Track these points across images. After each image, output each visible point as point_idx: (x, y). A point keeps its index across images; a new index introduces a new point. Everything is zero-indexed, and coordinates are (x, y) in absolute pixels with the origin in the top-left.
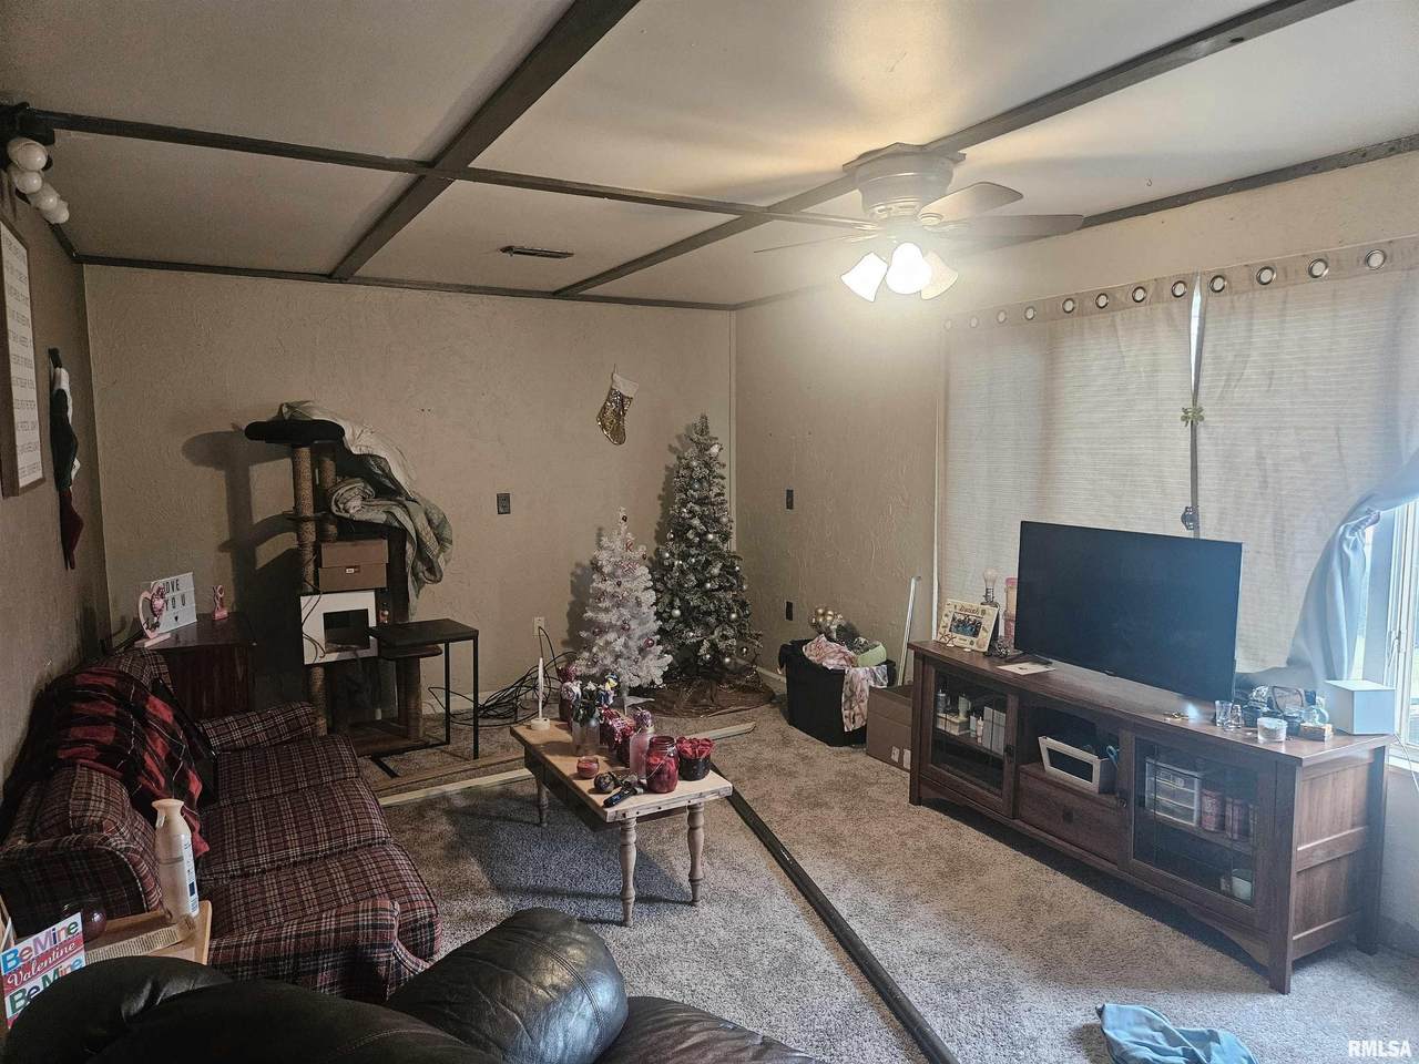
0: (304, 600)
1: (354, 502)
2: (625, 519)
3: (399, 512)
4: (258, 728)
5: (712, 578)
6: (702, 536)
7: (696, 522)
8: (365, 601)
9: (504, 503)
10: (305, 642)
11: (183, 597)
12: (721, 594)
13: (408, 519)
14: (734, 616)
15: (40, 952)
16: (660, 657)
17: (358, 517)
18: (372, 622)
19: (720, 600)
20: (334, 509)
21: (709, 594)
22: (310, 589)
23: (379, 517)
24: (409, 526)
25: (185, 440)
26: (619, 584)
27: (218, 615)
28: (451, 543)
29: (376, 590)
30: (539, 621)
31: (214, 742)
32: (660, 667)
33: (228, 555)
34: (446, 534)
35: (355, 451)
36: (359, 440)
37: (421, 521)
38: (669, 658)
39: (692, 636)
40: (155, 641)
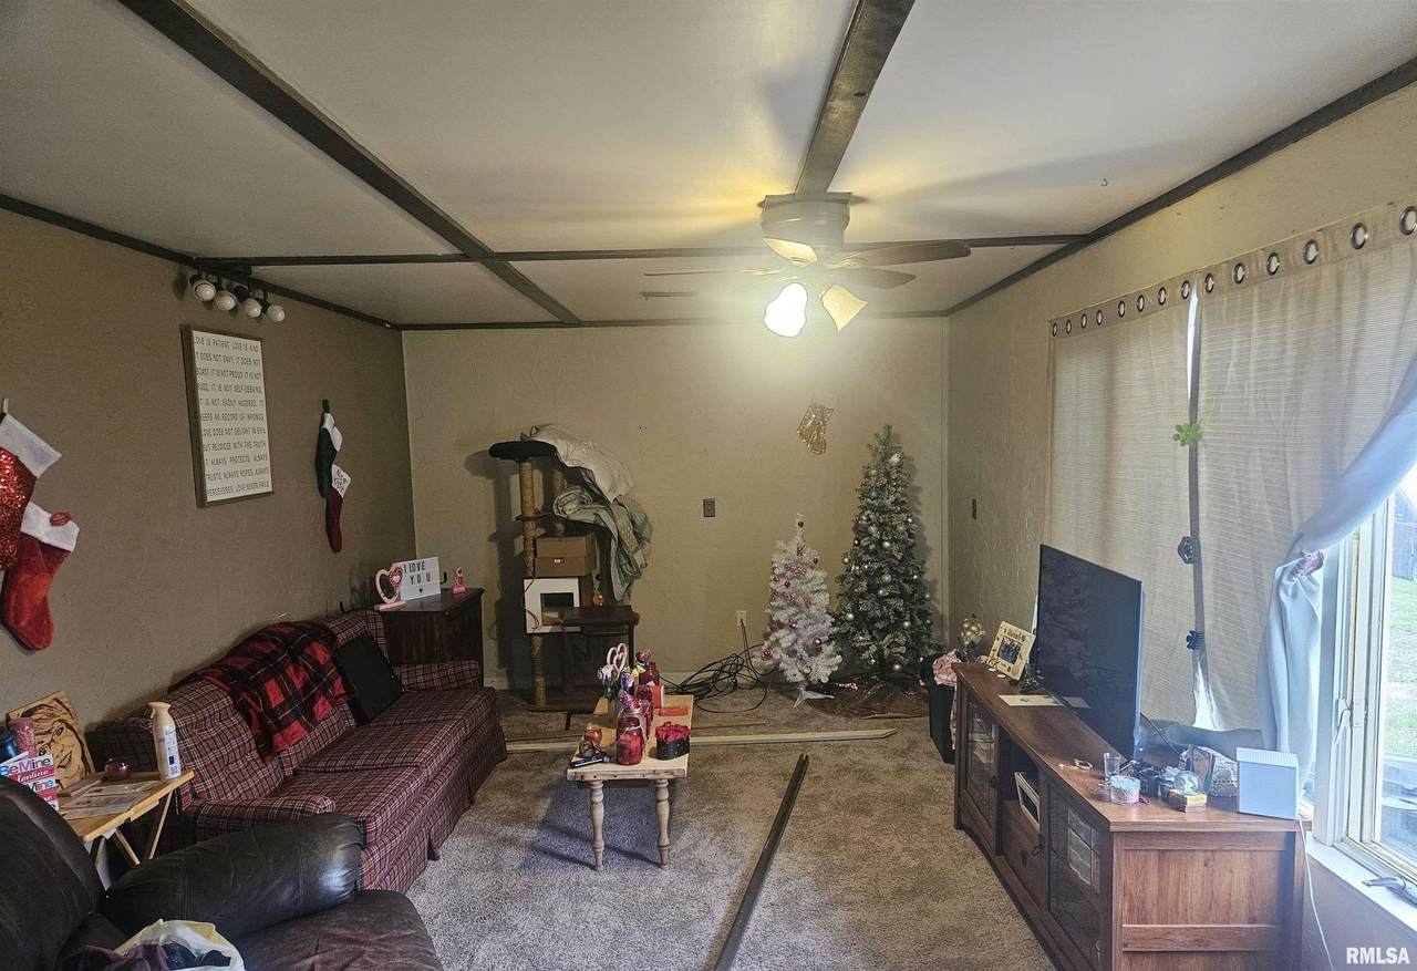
0: (527, 582)
1: (571, 507)
2: (801, 524)
3: (604, 515)
4: (435, 676)
5: (885, 585)
6: (880, 542)
7: (873, 529)
8: (570, 586)
9: (709, 508)
10: (527, 614)
11: (428, 575)
12: (892, 602)
13: (611, 519)
14: (907, 624)
15: (24, 771)
16: (831, 656)
17: (573, 518)
18: (577, 604)
19: (889, 606)
20: (555, 511)
21: (881, 600)
22: (531, 575)
23: (589, 518)
24: (611, 526)
25: (467, 455)
26: (787, 585)
27: (455, 590)
28: (649, 541)
29: (579, 578)
30: (741, 614)
31: (405, 682)
32: (830, 667)
33: (495, 544)
34: (645, 533)
35: (568, 464)
36: (570, 454)
37: (623, 521)
38: (839, 658)
39: (862, 639)
40: (389, 606)
